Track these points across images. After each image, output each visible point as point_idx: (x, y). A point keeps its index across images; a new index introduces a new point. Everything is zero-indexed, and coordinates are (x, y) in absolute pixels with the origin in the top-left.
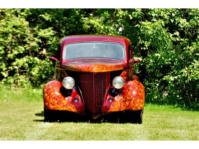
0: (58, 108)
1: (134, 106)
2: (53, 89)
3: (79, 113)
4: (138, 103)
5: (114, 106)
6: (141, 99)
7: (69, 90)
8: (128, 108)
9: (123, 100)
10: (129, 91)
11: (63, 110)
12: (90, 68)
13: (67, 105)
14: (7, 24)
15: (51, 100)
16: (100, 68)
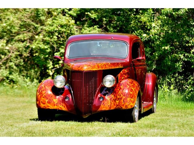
0: (49, 106)
1: (123, 105)
2: (45, 88)
3: (70, 112)
4: (128, 101)
5: (104, 105)
6: (131, 98)
7: (60, 88)
8: (118, 106)
9: (114, 99)
10: (120, 90)
11: (53, 108)
12: (81, 67)
13: (58, 104)
14: (53, 22)
15: (42, 98)
16: (91, 67)
